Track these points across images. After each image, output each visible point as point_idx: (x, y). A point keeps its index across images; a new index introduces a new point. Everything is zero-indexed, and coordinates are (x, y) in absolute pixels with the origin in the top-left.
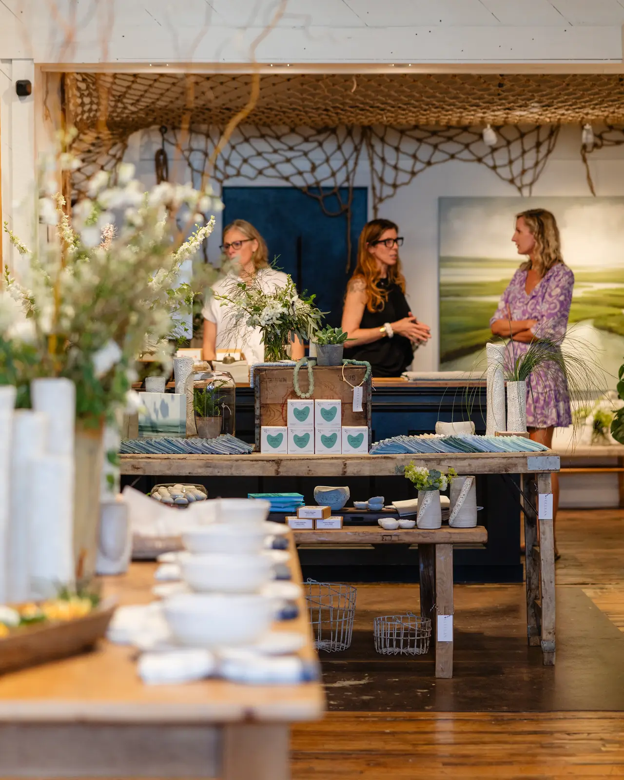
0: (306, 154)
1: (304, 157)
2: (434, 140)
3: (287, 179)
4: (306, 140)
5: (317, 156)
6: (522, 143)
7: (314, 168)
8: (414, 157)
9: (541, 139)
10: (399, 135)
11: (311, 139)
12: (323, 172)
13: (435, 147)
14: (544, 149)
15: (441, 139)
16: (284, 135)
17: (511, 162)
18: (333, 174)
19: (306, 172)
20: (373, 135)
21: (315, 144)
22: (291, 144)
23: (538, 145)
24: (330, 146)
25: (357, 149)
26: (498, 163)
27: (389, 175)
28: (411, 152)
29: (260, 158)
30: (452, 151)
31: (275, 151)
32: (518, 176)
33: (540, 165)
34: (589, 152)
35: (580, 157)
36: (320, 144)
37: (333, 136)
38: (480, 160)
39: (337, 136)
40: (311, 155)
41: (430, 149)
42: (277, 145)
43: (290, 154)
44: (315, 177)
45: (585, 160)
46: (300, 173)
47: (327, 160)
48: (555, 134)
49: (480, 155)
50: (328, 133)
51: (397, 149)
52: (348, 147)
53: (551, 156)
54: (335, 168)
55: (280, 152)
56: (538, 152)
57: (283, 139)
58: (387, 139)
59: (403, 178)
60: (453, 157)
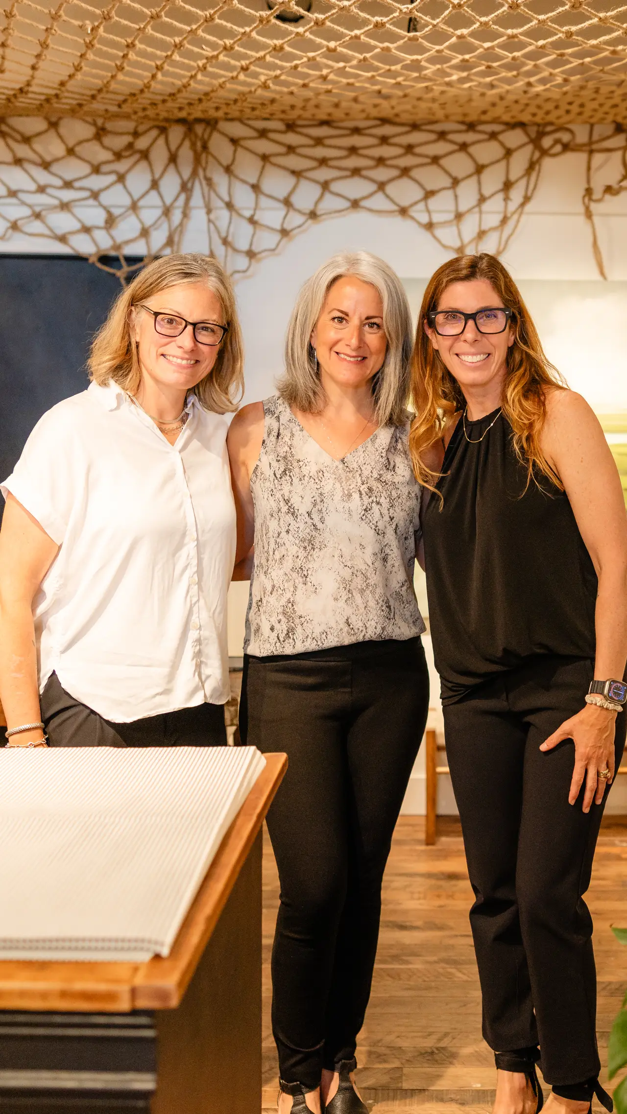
0: (95, 195)
1: (91, 202)
2: (324, 174)
3: (63, 239)
4: (96, 170)
5: (117, 198)
6: (479, 183)
7: (111, 221)
8: (287, 202)
9: (513, 177)
10: (260, 163)
11: (105, 168)
12: (127, 229)
13: (325, 186)
14: (516, 195)
15: (336, 173)
16: (57, 160)
17: (459, 216)
18: (145, 233)
19: (98, 228)
20: (210, 159)
21: (113, 178)
22: (68, 177)
23: (508, 186)
24: (138, 179)
25: (185, 188)
26: (436, 218)
27: (242, 236)
28: (282, 194)
29: (13, 200)
30: (354, 195)
31: (42, 189)
32: (470, 242)
33: (511, 223)
34: (599, 201)
35: (582, 209)
36: (121, 178)
37: (143, 164)
38: (403, 211)
39: (150, 165)
40: (104, 198)
41: (317, 190)
42: (43, 177)
43: (67, 195)
44: (112, 238)
45: (589, 215)
46: (86, 230)
47: (134, 207)
48: (537, 167)
49: (405, 203)
50: (137, 157)
51: (256, 188)
52: (171, 184)
53: (528, 207)
54: (148, 222)
55: (49, 190)
56: (507, 199)
57: (55, 168)
58: (237, 169)
59: (268, 240)
60: (355, 204)
